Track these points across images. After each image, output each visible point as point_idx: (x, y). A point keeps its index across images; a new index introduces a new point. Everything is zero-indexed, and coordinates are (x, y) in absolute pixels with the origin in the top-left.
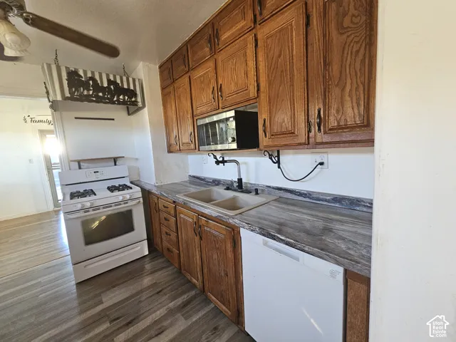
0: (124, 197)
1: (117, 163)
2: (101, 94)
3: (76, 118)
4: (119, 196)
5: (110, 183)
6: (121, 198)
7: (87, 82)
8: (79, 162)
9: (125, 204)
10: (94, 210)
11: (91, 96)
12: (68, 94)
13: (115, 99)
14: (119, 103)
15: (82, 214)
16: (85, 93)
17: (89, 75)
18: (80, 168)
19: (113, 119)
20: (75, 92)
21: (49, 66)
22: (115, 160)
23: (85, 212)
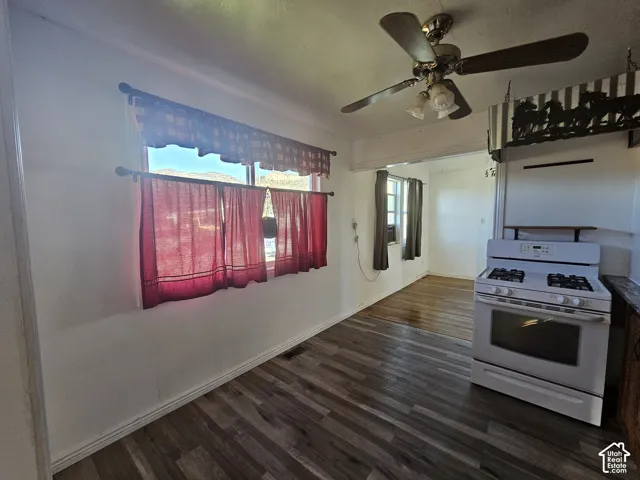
0: (567, 300)
1: (580, 238)
2: (562, 125)
3: (525, 168)
4: (559, 295)
5: (556, 270)
6: (560, 300)
7: (543, 112)
8: (517, 229)
9: (567, 311)
10: (511, 302)
11: (545, 132)
12: (510, 139)
13: (591, 125)
14: (598, 130)
15: (494, 301)
16: (536, 129)
17: (548, 99)
18: (516, 238)
19: (591, 161)
20: (520, 133)
21: (495, 108)
22: (577, 233)
23: (500, 300)
